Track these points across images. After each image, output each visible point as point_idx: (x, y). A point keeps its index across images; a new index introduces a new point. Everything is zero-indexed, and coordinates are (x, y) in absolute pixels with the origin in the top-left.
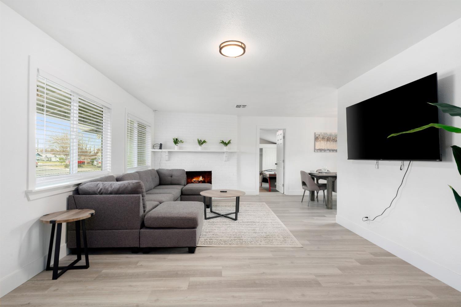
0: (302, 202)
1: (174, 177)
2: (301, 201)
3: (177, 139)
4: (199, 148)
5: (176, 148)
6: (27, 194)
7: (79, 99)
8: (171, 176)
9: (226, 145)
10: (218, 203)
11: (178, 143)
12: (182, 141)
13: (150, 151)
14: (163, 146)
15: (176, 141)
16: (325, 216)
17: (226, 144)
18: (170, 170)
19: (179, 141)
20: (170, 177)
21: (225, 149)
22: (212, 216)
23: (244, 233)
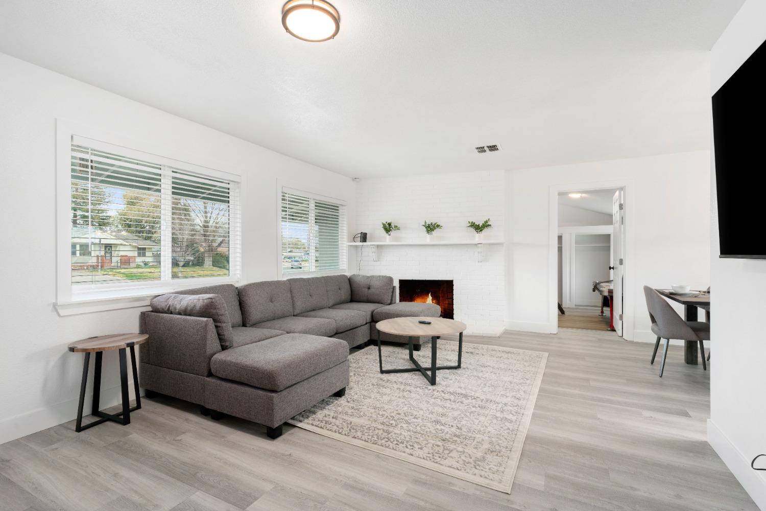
0: (652, 362)
1: (372, 290)
2: (651, 358)
3: (390, 224)
4: (428, 239)
5: (387, 239)
6: (55, 307)
7: (173, 172)
8: (369, 288)
9: (481, 231)
10: (447, 343)
11: (391, 230)
12: (397, 226)
13: (345, 245)
14: (368, 236)
15: (388, 228)
16: (686, 415)
17: (478, 228)
18: (368, 277)
19: (393, 227)
20: (367, 290)
21: (478, 237)
22: (402, 368)
23: (415, 418)
